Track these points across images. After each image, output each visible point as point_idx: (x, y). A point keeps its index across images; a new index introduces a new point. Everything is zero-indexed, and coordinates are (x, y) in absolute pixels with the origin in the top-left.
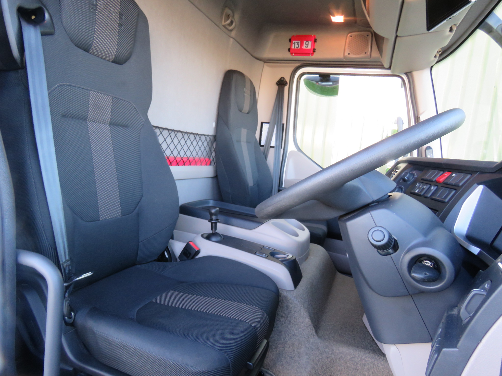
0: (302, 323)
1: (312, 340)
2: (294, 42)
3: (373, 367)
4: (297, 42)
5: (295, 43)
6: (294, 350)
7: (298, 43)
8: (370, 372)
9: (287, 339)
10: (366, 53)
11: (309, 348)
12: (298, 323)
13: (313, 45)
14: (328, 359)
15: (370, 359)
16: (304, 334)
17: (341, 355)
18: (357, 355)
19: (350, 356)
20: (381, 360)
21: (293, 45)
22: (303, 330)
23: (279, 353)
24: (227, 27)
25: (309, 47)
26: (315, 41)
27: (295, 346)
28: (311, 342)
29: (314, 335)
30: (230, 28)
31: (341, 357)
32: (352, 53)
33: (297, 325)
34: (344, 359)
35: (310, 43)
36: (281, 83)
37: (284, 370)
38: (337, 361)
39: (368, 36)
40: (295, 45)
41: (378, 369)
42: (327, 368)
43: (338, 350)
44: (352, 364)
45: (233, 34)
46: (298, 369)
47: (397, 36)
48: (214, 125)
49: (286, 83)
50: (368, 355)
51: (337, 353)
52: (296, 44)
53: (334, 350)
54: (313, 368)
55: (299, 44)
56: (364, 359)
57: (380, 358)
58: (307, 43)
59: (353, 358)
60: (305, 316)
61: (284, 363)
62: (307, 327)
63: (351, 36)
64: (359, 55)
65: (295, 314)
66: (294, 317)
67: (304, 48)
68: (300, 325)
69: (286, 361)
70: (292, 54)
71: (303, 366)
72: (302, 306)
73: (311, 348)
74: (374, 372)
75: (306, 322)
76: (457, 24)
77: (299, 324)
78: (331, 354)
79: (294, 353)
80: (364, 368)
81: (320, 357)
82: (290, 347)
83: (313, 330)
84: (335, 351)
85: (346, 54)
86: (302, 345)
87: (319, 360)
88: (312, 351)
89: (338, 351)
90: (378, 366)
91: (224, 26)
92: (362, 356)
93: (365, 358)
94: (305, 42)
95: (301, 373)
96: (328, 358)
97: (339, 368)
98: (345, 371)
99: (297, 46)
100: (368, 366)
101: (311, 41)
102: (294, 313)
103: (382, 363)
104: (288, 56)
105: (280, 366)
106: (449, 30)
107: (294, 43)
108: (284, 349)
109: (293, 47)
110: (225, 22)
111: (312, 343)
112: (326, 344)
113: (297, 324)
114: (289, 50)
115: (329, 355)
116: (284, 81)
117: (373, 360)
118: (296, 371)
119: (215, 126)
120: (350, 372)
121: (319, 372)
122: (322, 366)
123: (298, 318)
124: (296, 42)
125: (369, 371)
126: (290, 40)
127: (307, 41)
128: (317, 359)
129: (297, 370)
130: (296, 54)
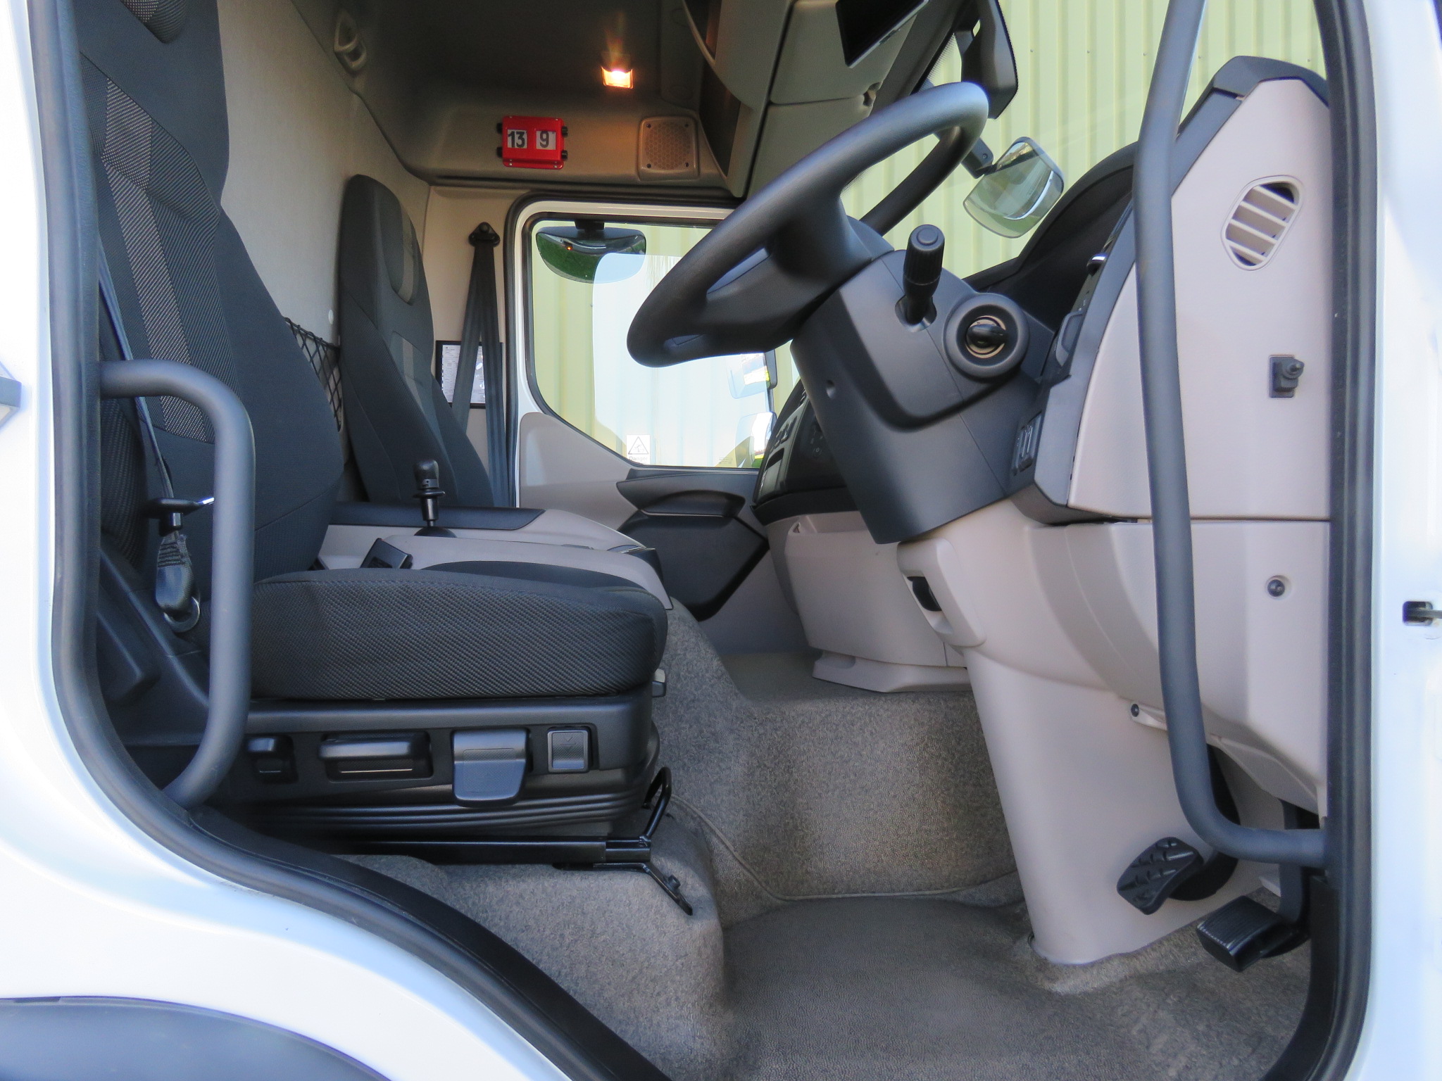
0: (707, 671)
1: (734, 705)
2: (509, 131)
3: (871, 721)
4: (518, 133)
5: (512, 134)
6: (701, 732)
7: (521, 134)
8: (867, 734)
9: (682, 711)
10: (687, 165)
11: (732, 720)
12: (698, 674)
13: (559, 143)
14: (778, 732)
15: (860, 708)
16: (714, 694)
17: (801, 719)
18: (834, 710)
19: (820, 715)
20: (881, 702)
21: (510, 139)
22: (712, 686)
23: (671, 746)
24: (347, 59)
25: (552, 146)
26: (564, 133)
27: (702, 722)
28: (734, 707)
29: (736, 694)
30: (355, 65)
31: (803, 722)
32: (655, 164)
33: (696, 679)
34: (810, 725)
35: (552, 136)
36: (482, 240)
37: (691, 776)
38: (797, 732)
39: (687, 126)
40: (515, 141)
41: (881, 721)
42: (780, 752)
43: (794, 711)
44: (827, 729)
45: (359, 84)
46: (721, 764)
47: (769, 104)
48: (331, 316)
49: (497, 238)
50: (854, 702)
51: (793, 717)
52: (517, 136)
53: (785, 713)
54: (752, 755)
55: (525, 136)
56: (848, 713)
57: (879, 700)
58: (545, 136)
59: (827, 716)
60: (709, 655)
61: (686, 761)
62: (719, 678)
63: (649, 126)
64: (672, 168)
65: (688, 656)
66: (685, 663)
67: (539, 147)
68: (703, 676)
69: (691, 756)
70: (506, 162)
71: (730, 755)
72: (698, 636)
73: (737, 718)
74: (873, 731)
75: (714, 668)
76: (878, 83)
77: (700, 674)
78: (782, 721)
79: (702, 738)
80: (853, 731)
81: (762, 731)
82: (691, 727)
83: (731, 683)
84: (787, 713)
85: (643, 168)
86: (715, 717)
87: (759, 737)
88: (742, 722)
89: (793, 714)
90: (878, 715)
91: (338, 55)
92: (844, 708)
93: (852, 710)
94: (538, 133)
95: (730, 768)
96: (776, 730)
97: (802, 747)
98: (815, 750)
99: (520, 142)
100: (859, 724)
101: (553, 131)
102: (685, 655)
103: (886, 707)
104: (497, 167)
105: (679, 769)
106: (862, 98)
107: (509, 135)
108: (680, 734)
109: (510, 145)
110: (341, 44)
111: (736, 708)
112: (766, 706)
113: (696, 677)
114: (500, 152)
115: (778, 724)
116: (490, 231)
117: (867, 707)
118: (717, 769)
119: (334, 322)
120: (826, 747)
121: (766, 763)
122: (769, 749)
123: (695, 662)
124: (515, 131)
125: (864, 732)
126: (500, 129)
127: (545, 131)
128: (756, 735)
129: (719, 766)
130: (519, 162)
